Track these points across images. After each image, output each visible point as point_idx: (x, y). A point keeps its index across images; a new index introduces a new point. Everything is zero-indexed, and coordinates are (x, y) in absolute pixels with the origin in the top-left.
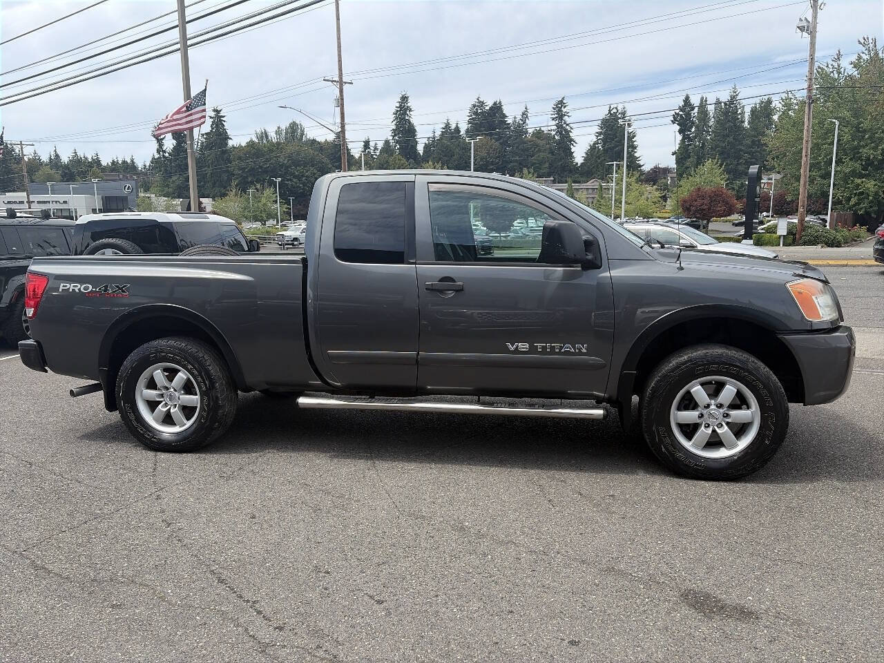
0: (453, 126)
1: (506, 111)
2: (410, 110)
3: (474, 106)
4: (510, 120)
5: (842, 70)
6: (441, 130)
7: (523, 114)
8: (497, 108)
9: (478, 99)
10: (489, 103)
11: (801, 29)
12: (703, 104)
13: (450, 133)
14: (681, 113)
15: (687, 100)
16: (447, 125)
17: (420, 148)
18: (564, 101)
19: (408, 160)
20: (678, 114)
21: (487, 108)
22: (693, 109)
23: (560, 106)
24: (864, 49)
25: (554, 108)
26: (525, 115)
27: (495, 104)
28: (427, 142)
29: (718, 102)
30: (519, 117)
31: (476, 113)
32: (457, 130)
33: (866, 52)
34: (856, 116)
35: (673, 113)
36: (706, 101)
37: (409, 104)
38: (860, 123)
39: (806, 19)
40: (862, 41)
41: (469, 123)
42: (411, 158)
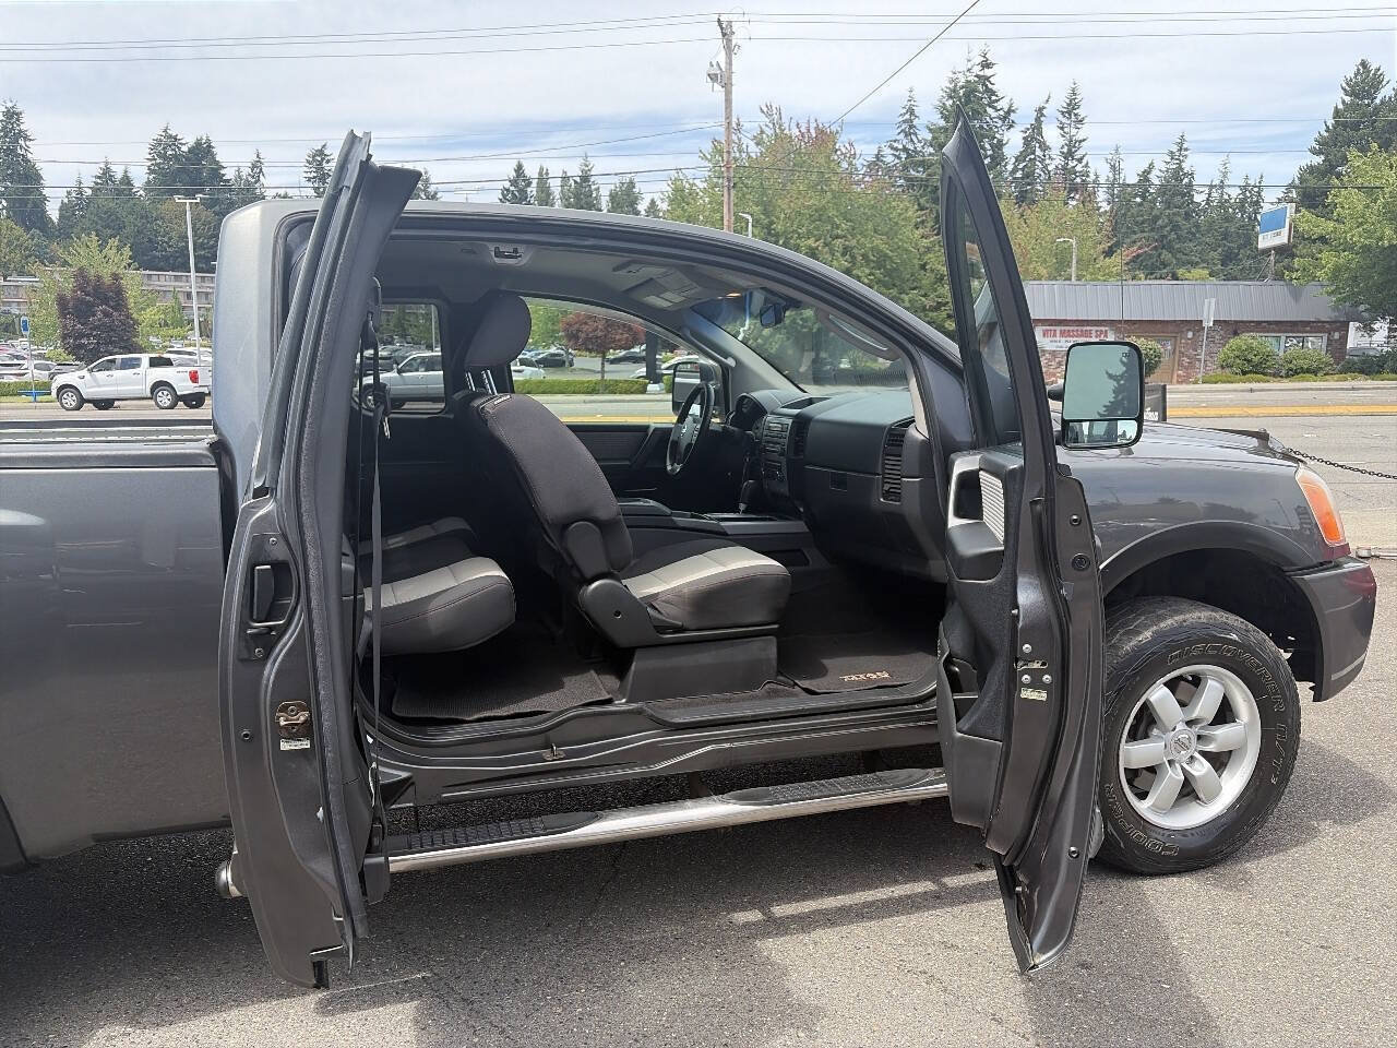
0: (119, 176)
1: (221, 155)
2: (26, 138)
3: (159, 142)
4: (229, 174)
5: (744, 146)
6: (94, 180)
7: (254, 167)
8: (203, 151)
9: (165, 131)
10: (188, 140)
11: (713, 77)
12: (543, 178)
13: (111, 187)
14: (512, 188)
15: (519, 169)
16: (107, 173)
17: (53, 211)
18: (326, 152)
19: (28, 229)
20: (508, 190)
21: (185, 149)
22: (529, 184)
23: (319, 159)
24: (767, 119)
25: (308, 162)
26: (257, 166)
27: (198, 143)
28: (66, 200)
29: (565, 178)
30: (246, 171)
31: (164, 156)
32: (127, 180)
33: (771, 126)
34: (766, 212)
35: (500, 185)
36: (547, 174)
37: (22, 127)
38: (772, 223)
39: (718, 64)
40: (765, 110)
41: (151, 171)
42: (33, 225)
